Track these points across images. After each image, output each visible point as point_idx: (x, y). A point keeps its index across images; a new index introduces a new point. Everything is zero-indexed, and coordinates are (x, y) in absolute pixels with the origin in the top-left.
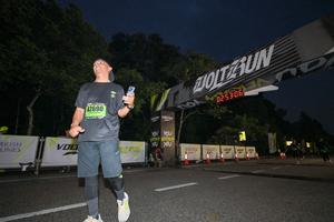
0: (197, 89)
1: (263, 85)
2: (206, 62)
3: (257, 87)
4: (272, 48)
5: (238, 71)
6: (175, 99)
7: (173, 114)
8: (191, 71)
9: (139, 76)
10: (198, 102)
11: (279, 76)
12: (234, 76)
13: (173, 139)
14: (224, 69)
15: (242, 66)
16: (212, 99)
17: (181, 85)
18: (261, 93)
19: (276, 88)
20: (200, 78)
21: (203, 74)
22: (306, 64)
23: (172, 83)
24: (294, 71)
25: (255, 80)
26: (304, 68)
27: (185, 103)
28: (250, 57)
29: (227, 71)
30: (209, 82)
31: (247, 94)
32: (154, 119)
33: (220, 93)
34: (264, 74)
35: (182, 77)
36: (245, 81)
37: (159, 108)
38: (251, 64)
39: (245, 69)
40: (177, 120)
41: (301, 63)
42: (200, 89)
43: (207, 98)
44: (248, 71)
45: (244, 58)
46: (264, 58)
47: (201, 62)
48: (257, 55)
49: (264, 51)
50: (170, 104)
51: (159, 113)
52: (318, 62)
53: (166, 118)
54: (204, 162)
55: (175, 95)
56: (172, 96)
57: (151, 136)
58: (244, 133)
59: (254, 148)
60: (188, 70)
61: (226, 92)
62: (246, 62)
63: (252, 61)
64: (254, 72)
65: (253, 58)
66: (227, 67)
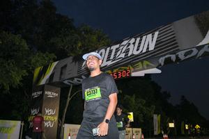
1: (149, 67)
2: (99, 39)
3: (144, 69)
4: (157, 33)
5: (127, 51)
6: (61, 73)
7: (59, 89)
8: (83, 46)
11: (162, 60)
12: (123, 55)
13: (56, 118)
14: (114, 48)
15: (131, 47)
17: (71, 58)
18: (146, 74)
19: (159, 71)
22: (183, 52)
24: (173, 57)
25: (142, 62)
26: (181, 55)
27: (72, 79)
28: (138, 39)
29: (117, 50)
31: (134, 74)
32: (35, 95)
33: (110, 72)
34: (149, 57)
36: (133, 61)
37: (43, 82)
38: (139, 46)
39: (133, 51)
40: (63, 97)
41: (179, 50)
44: (136, 53)
45: (133, 40)
46: (149, 42)
47: (94, 38)
49: (150, 36)
50: (56, 79)
51: (42, 88)
55: (62, 68)
56: (60, 70)
57: (30, 114)
58: (132, 114)
59: (140, 130)
60: (80, 45)
61: (115, 71)
62: (134, 43)
63: (140, 43)
64: (141, 53)
65: (141, 40)
66: (118, 46)
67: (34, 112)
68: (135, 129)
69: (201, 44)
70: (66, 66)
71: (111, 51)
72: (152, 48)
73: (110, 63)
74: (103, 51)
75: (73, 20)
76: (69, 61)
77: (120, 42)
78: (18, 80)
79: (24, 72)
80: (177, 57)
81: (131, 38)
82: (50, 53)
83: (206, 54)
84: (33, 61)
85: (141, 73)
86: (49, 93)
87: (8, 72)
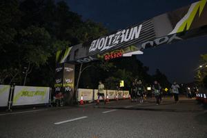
0: (92, 49)
1: (135, 50)
2: (101, 29)
3: (131, 51)
4: (141, 26)
5: (120, 39)
6: (75, 55)
7: (74, 66)
8: (89, 35)
9: (47, 34)
10: (92, 59)
11: (144, 45)
12: (117, 42)
13: (73, 85)
14: (111, 37)
15: (123, 36)
16: (102, 57)
17: (81, 44)
18: (133, 55)
19: (142, 53)
20: (94, 41)
21: (97, 39)
22: (158, 40)
23: (74, 42)
24: (152, 43)
25: (130, 46)
26: (157, 41)
28: (128, 30)
29: (113, 38)
30: (101, 45)
31: (124, 55)
32: (58, 70)
33: (108, 54)
34: (135, 43)
35: (82, 38)
36: (124, 46)
37: (63, 61)
38: (128, 36)
39: (124, 39)
40: (77, 71)
42: (94, 49)
43: (99, 56)
44: (126, 40)
45: (124, 31)
46: (136, 32)
47: (97, 29)
48: (132, 29)
49: (136, 28)
50: (72, 59)
51: (63, 65)
52: (164, 39)
53: (68, 69)
54: (94, 101)
55: (75, 52)
56: (73, 53)
57: (55, 83)
58: (123, 81)
59: (128, 92)
60: (87, 34)
61: (112, 53)
62: (125, 33)
63: (129, 33)
64: (130, 41)
65: (129, 31)
66: (113, 35)
67: (58, 81)
68: (125, 92)
69: (171, 33)
70: (78, 50)
71: (109, 39)
72: (137, 37)
73: (108, 47)
74: (103, 39)
75: (81, 16)
76: (80, 46)
77: (115, 32)
78: (45, 59)
79: (49, 55)
80: (154, 43)
81: (122, 30)
82: (66, 40)
83: (174, 40)
84: (55, 46)
85: (129, 55)
86: (67, 68)
87: (38, 55)
